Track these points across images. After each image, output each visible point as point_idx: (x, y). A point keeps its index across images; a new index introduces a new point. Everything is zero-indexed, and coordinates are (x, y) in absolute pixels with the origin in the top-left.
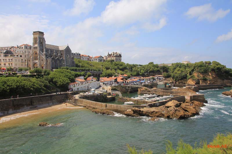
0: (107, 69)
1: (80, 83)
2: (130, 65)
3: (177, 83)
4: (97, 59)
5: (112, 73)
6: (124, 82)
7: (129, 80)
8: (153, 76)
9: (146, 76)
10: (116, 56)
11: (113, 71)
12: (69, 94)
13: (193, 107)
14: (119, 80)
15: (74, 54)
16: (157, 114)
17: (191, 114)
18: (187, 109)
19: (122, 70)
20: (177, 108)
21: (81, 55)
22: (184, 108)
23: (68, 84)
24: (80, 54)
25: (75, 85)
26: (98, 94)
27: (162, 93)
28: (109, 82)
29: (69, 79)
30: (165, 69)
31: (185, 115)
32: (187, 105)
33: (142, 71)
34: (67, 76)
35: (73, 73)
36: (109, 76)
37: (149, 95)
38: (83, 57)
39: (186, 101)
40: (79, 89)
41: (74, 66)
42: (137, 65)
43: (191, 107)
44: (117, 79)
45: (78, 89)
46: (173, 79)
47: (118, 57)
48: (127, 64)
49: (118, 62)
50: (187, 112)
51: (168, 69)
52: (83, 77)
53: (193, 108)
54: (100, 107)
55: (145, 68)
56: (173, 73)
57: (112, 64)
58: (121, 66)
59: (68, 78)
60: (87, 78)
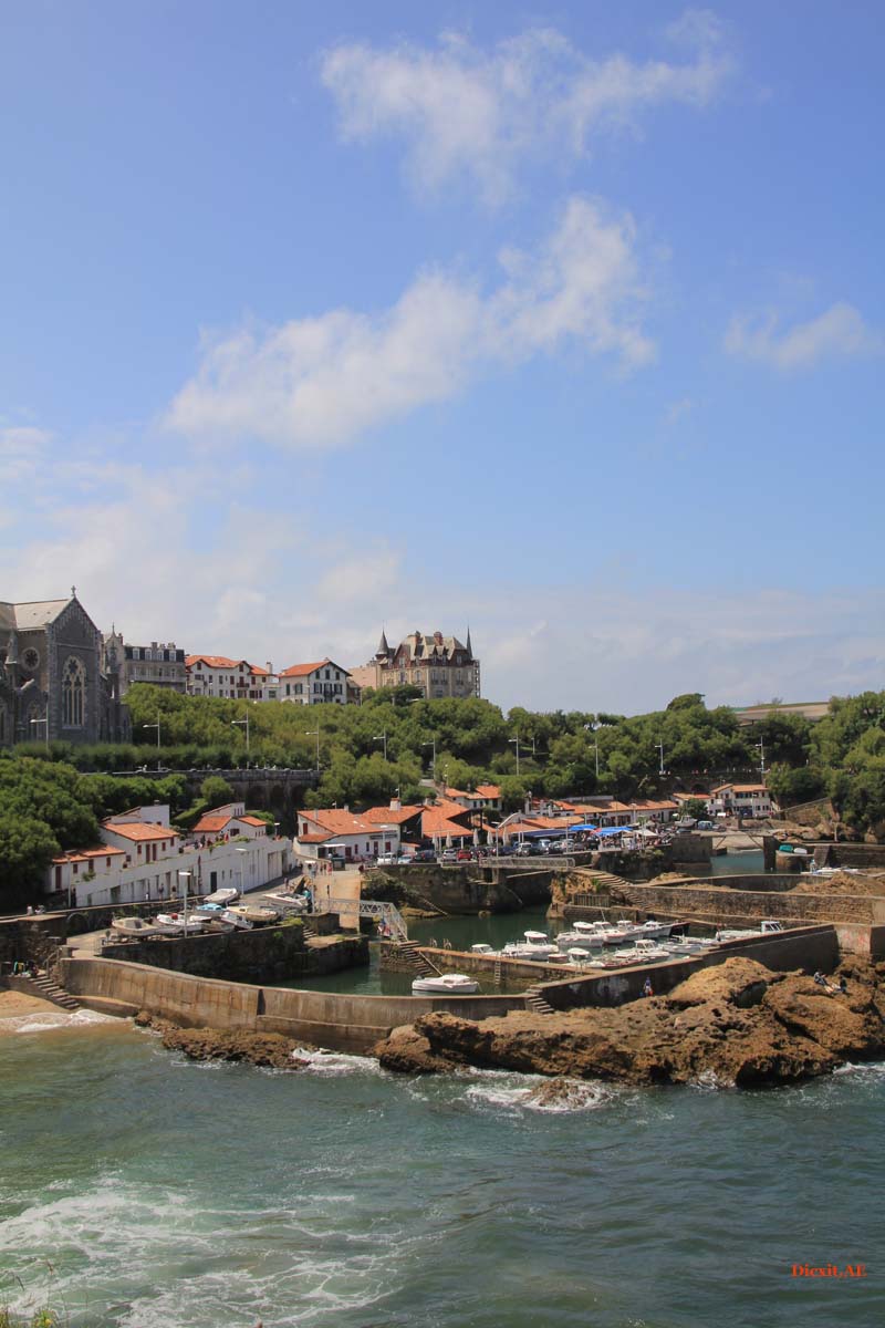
0: (364, 748)
1: (133, 851)
2: (534, 720)
3: (869, 837)
4: (304, 681)
5: (393, 777)
6: (469, 840)
7: (511, 826)
8: (699, 789)
9: (642, 797)
10: (436, 661)
11: (407, 765)
12: (34, 928)
13: (854, 1002)
14: (438, 824)
15: (142, 650)
16: (586, 1057)
17: (829, 1055)
18: (805, 1021)
19: (474, 754)
20: (741, 1015)
21: (189, 662)
22: (781, 1012)
23: (41, 858)
24: (181, 655)
25: (100, 864)
26: (244, 924)
27: (712, 912)
28: (362, 842)
29: (53, 827)
30: (782, 741)
31: (780, 1057)
32: (804, 993)
33: (616, 759)
34: (38, 802)
35: (94, 781)
36: (369, 796)
37: (615, 925)
38: (205, 671)
39: (847, 962)
40: (125, 896)
41: (118, 738)
42: (585, 720)
43: (839, 1007)
44: (419, 815)
45: (115, 891)
46: (838, 810)
47: (450, 663)
48: (511, 714)
49: (448, 700)
50: (805, 1040)
51: (805, 737)
52: (166, 808)
53: (853, 1009)
54: (224, 1011)
55: (636, 739)
56: (838, 766)
57: (402, 716)
58: (468, 728)
59: (46, 820)
60: (198, 817)
